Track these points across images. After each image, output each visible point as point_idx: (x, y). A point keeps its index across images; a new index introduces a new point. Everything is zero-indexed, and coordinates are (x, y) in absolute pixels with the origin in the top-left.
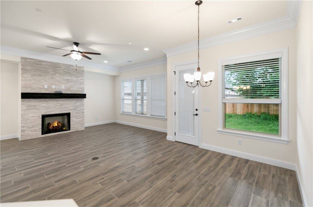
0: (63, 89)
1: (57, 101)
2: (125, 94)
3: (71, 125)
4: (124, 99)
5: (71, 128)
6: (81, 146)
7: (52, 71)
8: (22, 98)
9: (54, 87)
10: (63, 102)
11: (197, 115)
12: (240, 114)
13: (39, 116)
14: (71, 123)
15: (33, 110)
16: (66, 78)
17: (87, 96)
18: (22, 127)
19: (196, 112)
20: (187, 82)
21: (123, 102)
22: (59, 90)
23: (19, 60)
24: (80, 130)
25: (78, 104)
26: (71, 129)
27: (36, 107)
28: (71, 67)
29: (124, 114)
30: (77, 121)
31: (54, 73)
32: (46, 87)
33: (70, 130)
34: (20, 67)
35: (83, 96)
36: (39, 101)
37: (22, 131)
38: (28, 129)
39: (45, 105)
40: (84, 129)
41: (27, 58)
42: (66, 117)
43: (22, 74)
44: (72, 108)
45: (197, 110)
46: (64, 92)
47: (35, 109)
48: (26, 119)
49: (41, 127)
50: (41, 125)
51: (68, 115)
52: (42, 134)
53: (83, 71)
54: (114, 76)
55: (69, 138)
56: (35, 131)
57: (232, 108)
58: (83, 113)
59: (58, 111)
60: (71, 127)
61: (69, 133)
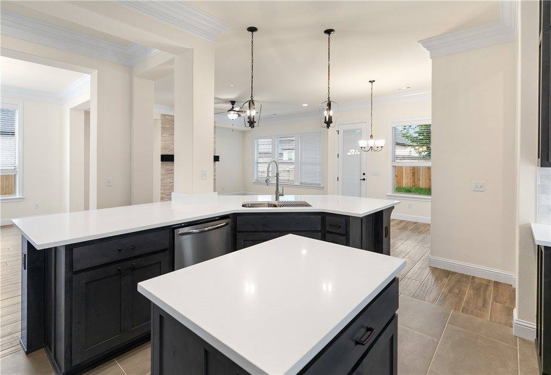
4: (258, 163)
11: (364, 179)
12: (424, 187)
17: (220, 159)
18: (162, 194)
19: (363, 177)
20: (362, 147)
21: (257, 167)
23: (159, 117)
29: (258, 182)
37: (162, 198)
38: (167, 196)
43: (162, 133)
45: (364, 174)
48: (165, 185)
54: (243, 132)
57: (411, 177)
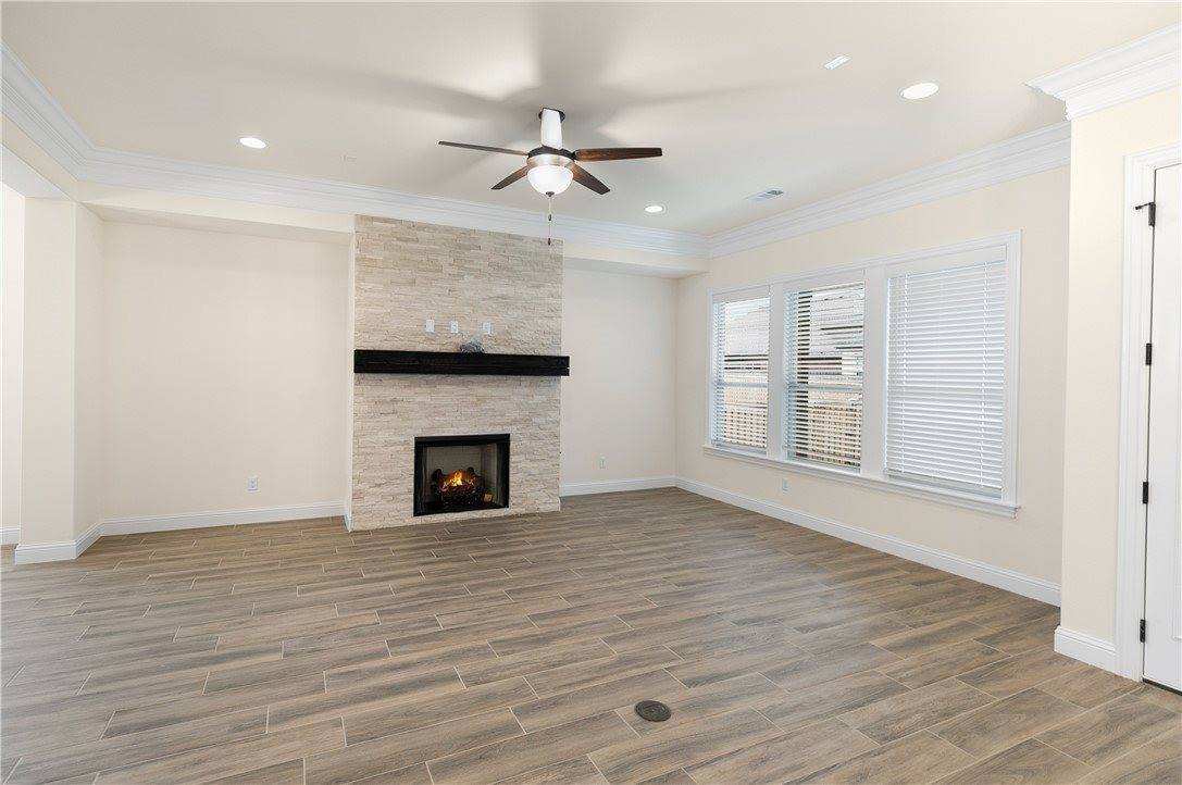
0: (490, 335)
1: (463, 384)
2: (730, 358)
3: (511, 484)
5: (512, 500)
6: (564, 604)
7: (450, 264)
8: (356, 371)
9: (455, 327)
10: (487, 391)
13: (406, 443)
14: (511, 479)
15: (389, 418)
16: (499, 291)
17: (571, 368)
18: (357, 479)
21: (719, 397)
22: (472, 340)
23: (349, 227)
24: (543, 509)
25: (538, 399)
26: (510, 504)
27: (397, 407)
28: (514, 245)
29: (720, 450)
30: (532, 472)
31: (455, 270)
32: (430, 328)
33: (506, 505)
34: (353, 251)
35: (556, 366)
36: (407, 383)
37: (357, 496)
38: (374, 490)
39: (427, 399)
40: (556, 506)
41: (373, 219)
42: (493, 450)
43: (358, 279)
44: (514, 415)
46: (491, 348)
47: (395, 413)
48: (368, 451)
49: (412, 486)
50: (412, 478)
51: (502, 442)
52: (416, 514)
53: (558, 259)
55: (505, 545)
56: (395, 497)
58: (557, 437)
59: (467, 426)
60: (511, 493)
61: (506, 517)
